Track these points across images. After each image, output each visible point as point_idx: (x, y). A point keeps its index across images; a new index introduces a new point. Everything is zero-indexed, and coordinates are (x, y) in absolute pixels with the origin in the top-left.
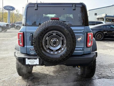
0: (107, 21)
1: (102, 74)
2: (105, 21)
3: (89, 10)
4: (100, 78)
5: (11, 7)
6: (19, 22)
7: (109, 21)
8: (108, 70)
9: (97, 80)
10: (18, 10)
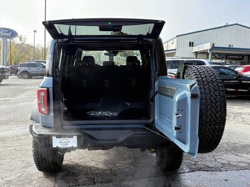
0: (216, 58)
1: (197, 163)
2: (212, 58)
3: (177, 36)
4: (192, 171)
5: (9, 31)
6: (27, 62)
7: (219, 59)
8: (209, 156)
9: (187, 174)
10: (23, 37)
